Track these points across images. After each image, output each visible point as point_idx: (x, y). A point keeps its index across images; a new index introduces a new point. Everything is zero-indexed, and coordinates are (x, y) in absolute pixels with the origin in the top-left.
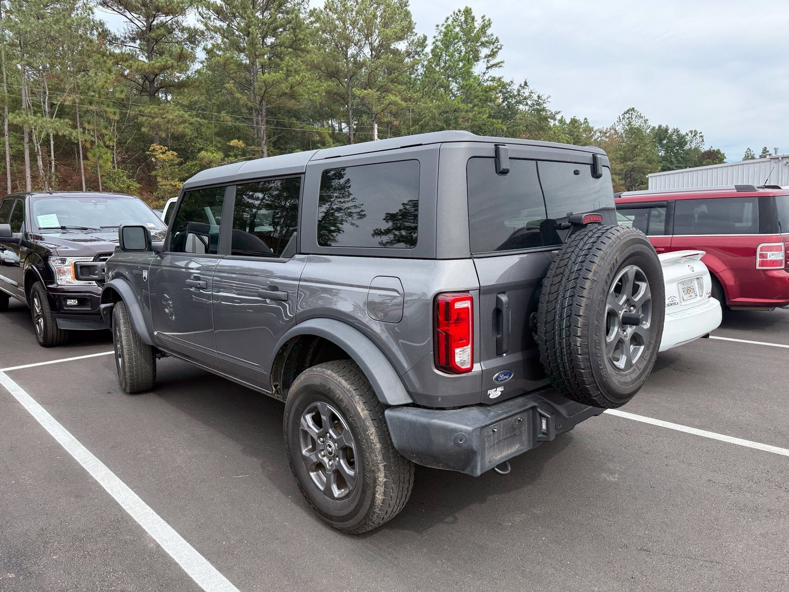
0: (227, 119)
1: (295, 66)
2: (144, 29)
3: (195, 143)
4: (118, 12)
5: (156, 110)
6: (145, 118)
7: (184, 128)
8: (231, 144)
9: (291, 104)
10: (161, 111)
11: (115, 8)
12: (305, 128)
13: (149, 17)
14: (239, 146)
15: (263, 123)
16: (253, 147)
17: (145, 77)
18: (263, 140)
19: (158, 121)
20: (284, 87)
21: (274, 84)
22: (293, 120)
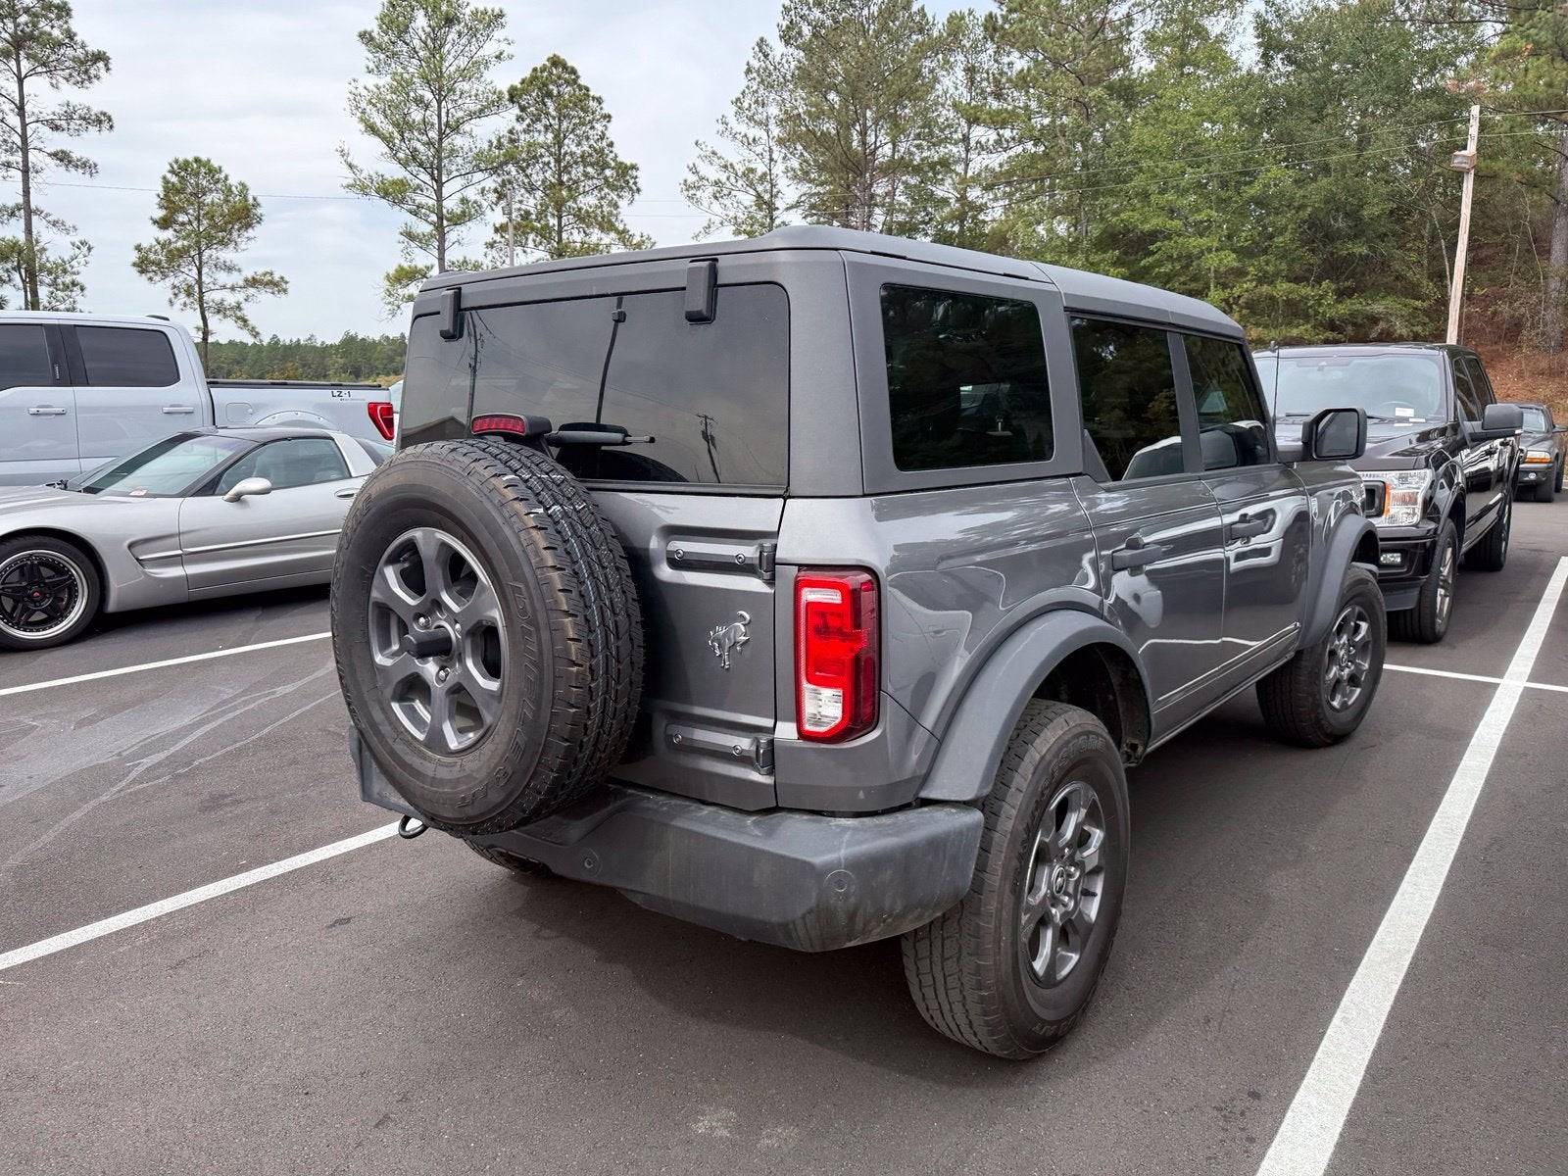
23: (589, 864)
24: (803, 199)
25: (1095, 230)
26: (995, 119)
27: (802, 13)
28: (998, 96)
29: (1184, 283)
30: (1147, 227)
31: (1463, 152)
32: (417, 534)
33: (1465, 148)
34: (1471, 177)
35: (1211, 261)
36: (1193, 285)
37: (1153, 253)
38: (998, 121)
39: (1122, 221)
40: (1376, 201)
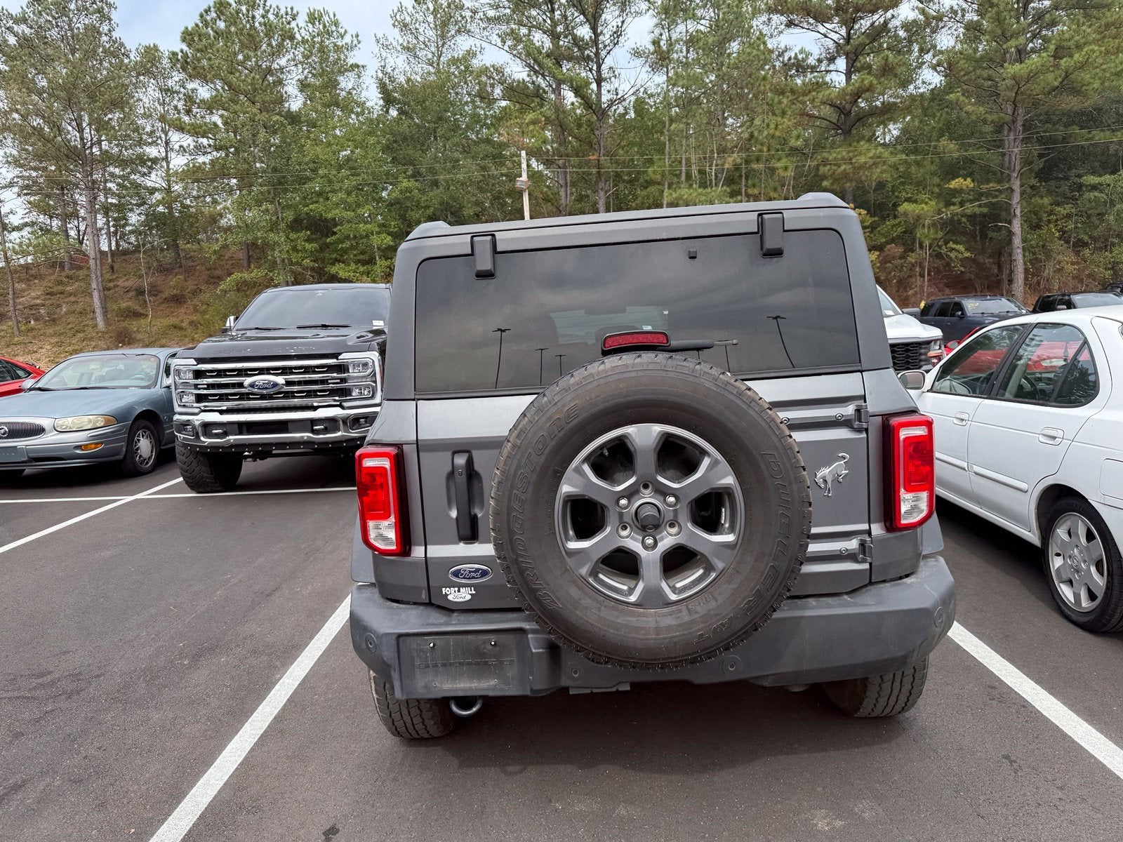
0: (949, 147)
1: (1077, 38)
2: (841, 41)
3: (900, 192)
4: (808, 29)
5: (844, 153)
6: (829, 167)
7: (881, 173)
8: (951, 186)
9: (1071, 103)
10: (851, 155)
11: (805, 25)
12: (1097, 138)
13: (849, 23)
14: (964, 187)
15: (1016, 144)
16: (991, 185)
17: (840, 109)
18: (1014, 170)
19: (845, 169)
20: (1053, 79)
21: (1031, 77)
22: (1074, 130)
23: (732, 666)
24: (15, 180)
25: (290, 216)
26: (197, 130)
27: (8, 25)
28: (188, 112)
29: (355, 255)
30: (329, 216)
31: (521, 179)
32: (630, 430)
33: (521, 176)
34: (527, 193)
35: (376, 241)
36: (362, 257)
37: (335, 233)
38: (196, 131)
39: (311, 210)
40: (469, 205)
